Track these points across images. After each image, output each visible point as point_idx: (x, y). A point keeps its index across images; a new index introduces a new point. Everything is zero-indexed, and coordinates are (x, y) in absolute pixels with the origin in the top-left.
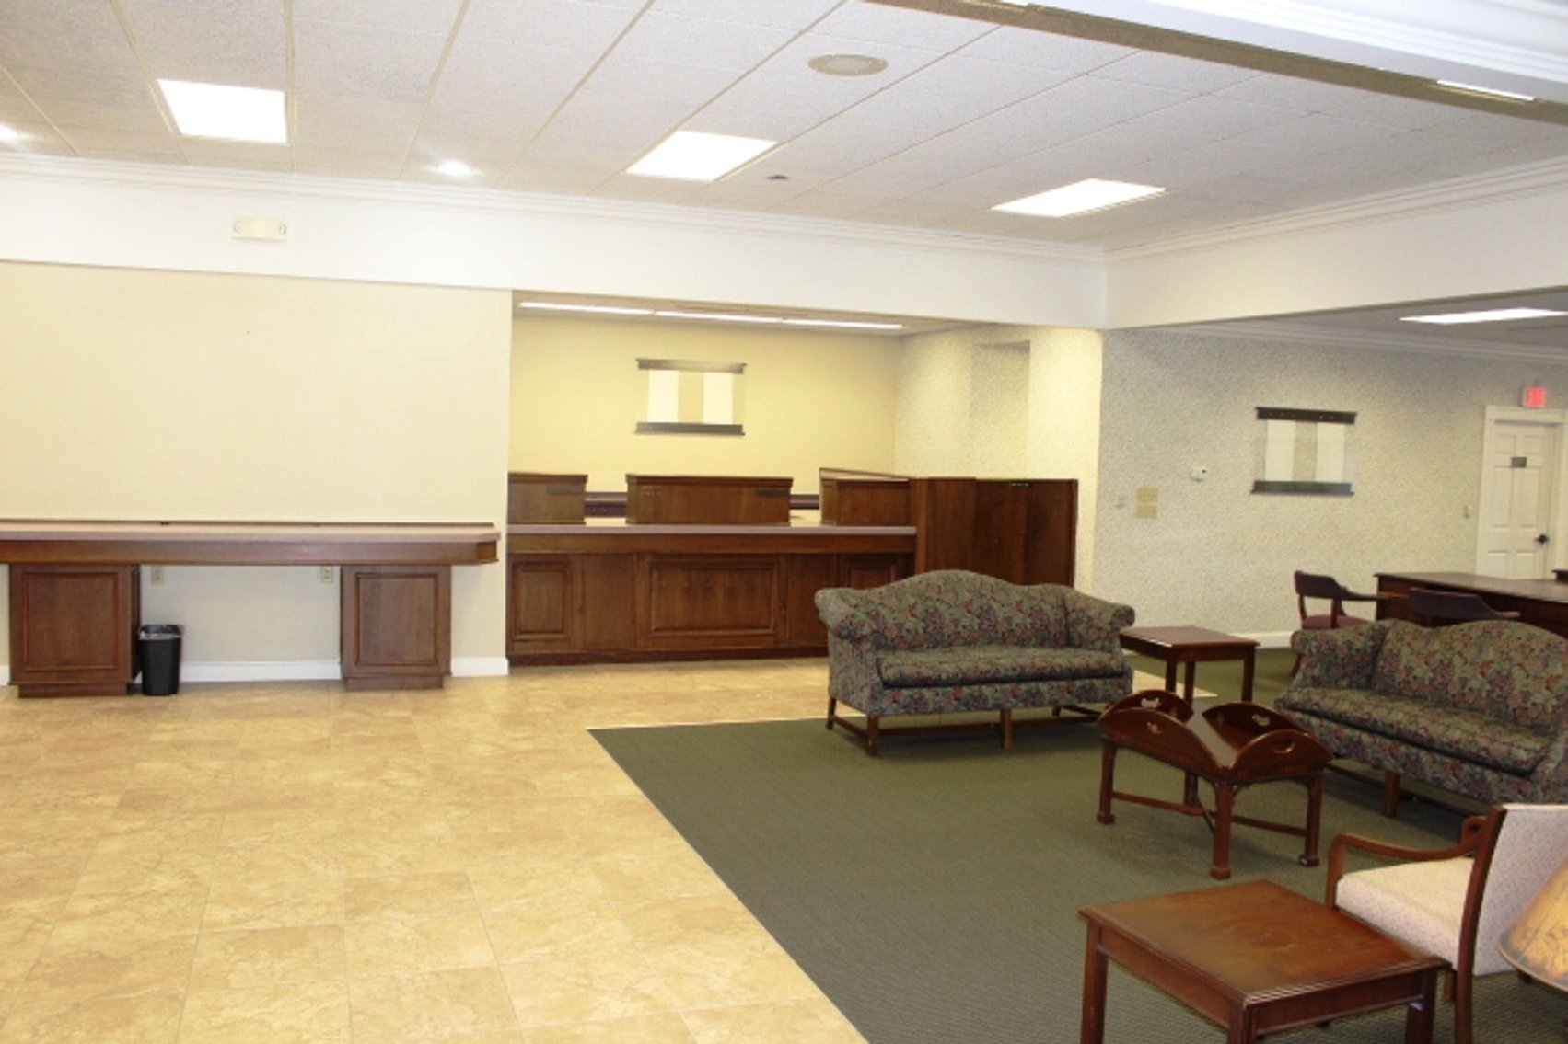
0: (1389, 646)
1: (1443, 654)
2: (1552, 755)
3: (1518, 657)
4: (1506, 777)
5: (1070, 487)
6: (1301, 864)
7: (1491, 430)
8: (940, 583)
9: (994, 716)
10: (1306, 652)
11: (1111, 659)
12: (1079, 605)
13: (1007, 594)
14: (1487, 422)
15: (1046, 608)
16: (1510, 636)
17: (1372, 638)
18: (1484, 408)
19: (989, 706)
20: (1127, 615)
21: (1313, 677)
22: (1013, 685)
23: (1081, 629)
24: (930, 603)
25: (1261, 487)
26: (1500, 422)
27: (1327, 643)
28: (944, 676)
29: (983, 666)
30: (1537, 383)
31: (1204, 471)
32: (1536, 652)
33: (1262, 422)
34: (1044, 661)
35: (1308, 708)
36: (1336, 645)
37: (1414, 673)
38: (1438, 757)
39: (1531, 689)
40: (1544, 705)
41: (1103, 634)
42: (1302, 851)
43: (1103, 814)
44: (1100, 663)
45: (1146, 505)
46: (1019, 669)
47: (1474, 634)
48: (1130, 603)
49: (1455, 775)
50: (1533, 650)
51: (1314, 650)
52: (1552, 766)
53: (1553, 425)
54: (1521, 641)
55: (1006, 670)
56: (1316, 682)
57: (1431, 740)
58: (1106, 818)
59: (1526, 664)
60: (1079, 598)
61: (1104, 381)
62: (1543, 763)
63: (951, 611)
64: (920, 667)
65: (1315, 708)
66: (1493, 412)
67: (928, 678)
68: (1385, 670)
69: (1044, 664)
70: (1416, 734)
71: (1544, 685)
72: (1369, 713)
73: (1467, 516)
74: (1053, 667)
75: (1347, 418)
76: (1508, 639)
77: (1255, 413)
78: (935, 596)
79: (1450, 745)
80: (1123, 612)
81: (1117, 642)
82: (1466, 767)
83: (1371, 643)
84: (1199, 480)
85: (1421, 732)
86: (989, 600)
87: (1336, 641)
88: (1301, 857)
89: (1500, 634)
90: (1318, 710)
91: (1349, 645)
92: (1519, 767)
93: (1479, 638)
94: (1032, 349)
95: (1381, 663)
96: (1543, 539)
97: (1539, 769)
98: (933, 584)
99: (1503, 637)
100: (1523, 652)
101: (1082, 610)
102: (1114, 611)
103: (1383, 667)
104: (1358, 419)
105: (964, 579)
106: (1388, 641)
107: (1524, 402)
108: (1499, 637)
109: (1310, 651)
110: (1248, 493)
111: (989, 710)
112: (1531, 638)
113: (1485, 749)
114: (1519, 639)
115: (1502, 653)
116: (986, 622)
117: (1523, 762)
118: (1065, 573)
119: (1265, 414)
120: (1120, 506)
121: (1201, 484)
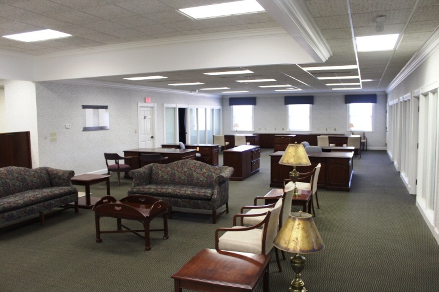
0: (155, 171)
1: (171, 171)
2: (214, 193)
3: (193, 169)
4: (204, 201)
5: (27, 134)
6: (164, 239)
7: (140, 109)
8: (6, 172)
9: (37, 215)
10: (134, 176)
11: (71, 188)
12: (55, 172)
13: (30, 172)
14: (139, 107)
15: (43, 175)
16: (190, 164)
17: (149, 170)
18: (137, 103)
19: (36, 212)
20: (72, 173)
21: (137, 183)
22: (43, 203)
23: (56, 180)
24: (3, 180)
25: (85, 129)
26: (142, 107)
27: (139, 173)
28: (20, 205)
29: (32, 199)
30: (148, 96)
31: (69, 126)
32: (198, 167)
33: (84, 110)
34: (52, 193)
35: (140, 193)
36: (141, 173)
37: (164, 178)
38: (184, 200)
39: (199, 177)
40: (203, 181)
41: (65, 181)
42: (163, 235)
43: (98, 240)
44: (68, 190)
45: (53, 138)
46: (44, 198)
47: (179, 164)
48: (72, 169)
49: (189, 204)
50: (197, 167)
51: (136, 176)
52: (215, 196)
53: (152, 107)
54: (193, 165)
55: (40, 198)
56: (138, 185)
57: (181, 195)
58: (99, 240)
59: (196, 170)
60: (53, 170)
61: (37, 99)
62: (213, 196)
63: (12, 181)
64: (10, 204)
65: (142, 192)
66: (140, 104)
67: (15, 207)
68: (155, 178)
69: (52, 194)
70: (176, 194)
71: (202, 175)
72: (160, 191)
73: (136, 133)
74: (55, 195)
75: (106, 107)
76: (189, 164)
77: (82, 107)
78: (5, 177)
79: (187, 196)
80: (71, 173)
81: (71, 183)
82: (192, 201)
83: (149, 171)
84: (68, 128)
85: (178, 194)
86: (24, 175)
87: (141, 172)
88: (164, 237)
89: (187, 163)
90: (144, 193)
91: (144, 172)
92: (208, 198)
93: (181, 165)
94: (5, 88)
95: (153, 176)
96: (152, 137)
97: (213, 197)
98: (3, 173)
99: (188, 164)
100: (194, 167)
101: (56, 174)
102: (68, 172)
103: (154, 177)
104: (108, 107)
105: (14, 169)
106: (154, 170)
107: (146, 102)
108: (187, 164)
109: (135, 176)
110: (82, 131)
111: (36, 213)
112: (195, 163)
113: (198, 195)
114: (192, 164)
115: (189, 169)
116: (24, 183)
117: (209, 197)
118: (28, 162)
119: (85, 107)
120: (45, 139)
121: (69, 130)
